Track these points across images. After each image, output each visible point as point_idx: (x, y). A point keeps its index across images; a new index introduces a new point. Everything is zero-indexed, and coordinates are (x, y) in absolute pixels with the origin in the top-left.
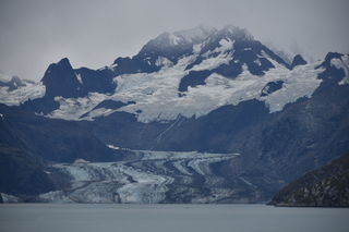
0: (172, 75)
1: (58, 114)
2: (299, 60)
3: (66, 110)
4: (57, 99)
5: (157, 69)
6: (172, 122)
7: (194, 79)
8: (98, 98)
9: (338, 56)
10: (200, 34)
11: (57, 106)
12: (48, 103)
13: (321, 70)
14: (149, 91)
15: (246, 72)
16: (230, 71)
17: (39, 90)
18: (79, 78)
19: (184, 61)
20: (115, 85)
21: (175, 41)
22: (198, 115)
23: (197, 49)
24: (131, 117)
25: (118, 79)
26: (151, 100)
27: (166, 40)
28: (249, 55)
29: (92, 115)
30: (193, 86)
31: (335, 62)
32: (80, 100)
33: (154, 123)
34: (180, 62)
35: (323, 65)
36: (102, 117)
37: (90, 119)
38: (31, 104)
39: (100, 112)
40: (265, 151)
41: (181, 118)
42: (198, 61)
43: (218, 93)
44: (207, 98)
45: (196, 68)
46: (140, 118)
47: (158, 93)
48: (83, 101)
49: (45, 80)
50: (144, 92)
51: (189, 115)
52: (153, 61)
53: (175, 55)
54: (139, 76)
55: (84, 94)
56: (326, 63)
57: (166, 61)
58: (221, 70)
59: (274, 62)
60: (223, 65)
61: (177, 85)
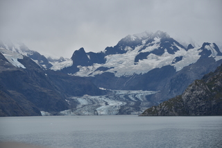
0: (132, 54)
1: (79, 74)
2: (190, 47)
3: (83, 72)
4: (78, 67)
5: (125, 52)
6: (131, 76)
7: (142, 56)
8: (97, 66)
9: (208, 44)
10: (145, 35)
11: (78, 70)
12: (73, 69)
13: (201, 51)
14: (121, 62)
15: (166, 53)
16: (159, 52)
17: (70, 63)
18: (89, 57)
19: (138, 48)
20: (106, 60)
21: (133, 39)
22: (143, 73)
23: (144, 42)
24: (112, 75)
25: (107, 57)
26: (121, 66)
27: (130, 38)
28: (168, 45)
29: (94, 74)
30: (141, 59)
31: (207, 47)
32: (89, 67)
33: (123, 77)
34: (136, 48)
35: (201, 48)
36: (98, 75)
37: (92, 76)
38: (66, 70)
39: (97, 73)
40: (172, 89)
41: (135, 74)
42: (144, 48)
43: (153, 63)
44: (148, 65)
45: (143, 51)
46: (116, 75)
47: (125, 63)
48: (91, 67)
49: (73, 58)
50: (118, 62)
51: (139, 73)
52: (124, 48)
53: (133, 45)
54: (117, 55)
55: (91, 64)
56: (203, 48)
57: (129, 48)
58: (155, 52)
59: (179, 48)
60: (155, 50)
61: (134, 59)
